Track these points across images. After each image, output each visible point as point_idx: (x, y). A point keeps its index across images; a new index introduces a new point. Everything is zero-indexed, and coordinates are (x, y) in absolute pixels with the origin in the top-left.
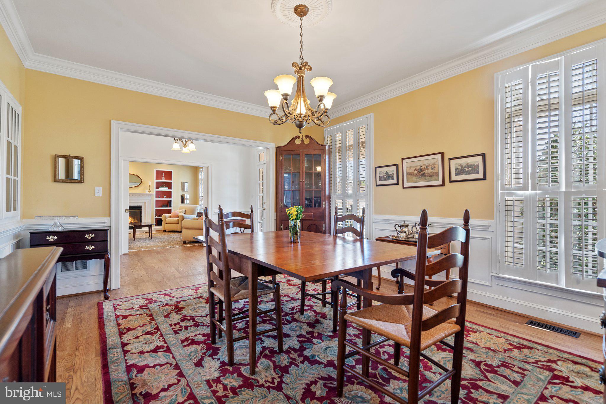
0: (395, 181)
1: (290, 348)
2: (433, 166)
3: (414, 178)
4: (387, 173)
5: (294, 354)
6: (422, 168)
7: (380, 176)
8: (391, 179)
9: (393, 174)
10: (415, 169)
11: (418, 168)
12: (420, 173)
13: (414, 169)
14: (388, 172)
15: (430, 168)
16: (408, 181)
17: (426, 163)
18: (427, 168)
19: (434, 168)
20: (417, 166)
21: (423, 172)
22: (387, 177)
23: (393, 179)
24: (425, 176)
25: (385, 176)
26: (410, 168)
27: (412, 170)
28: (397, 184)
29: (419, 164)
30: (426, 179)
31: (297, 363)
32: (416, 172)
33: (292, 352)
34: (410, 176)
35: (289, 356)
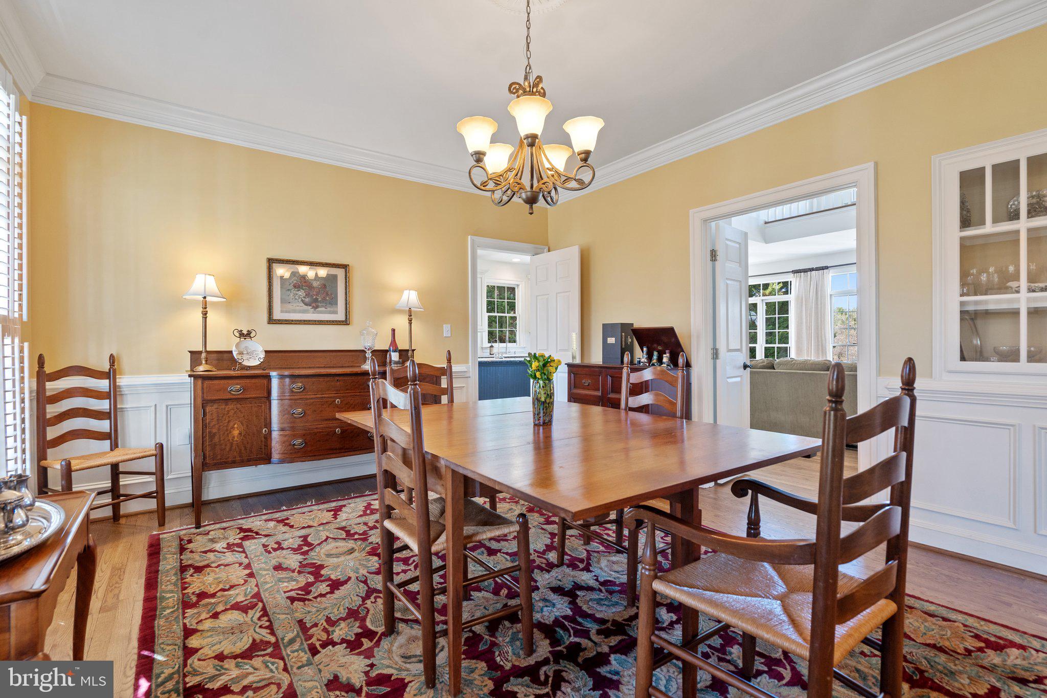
1: (548, 572)
5: (540, 564)
31: (536, 554)
33: (544, 566)
35: (547, 561)
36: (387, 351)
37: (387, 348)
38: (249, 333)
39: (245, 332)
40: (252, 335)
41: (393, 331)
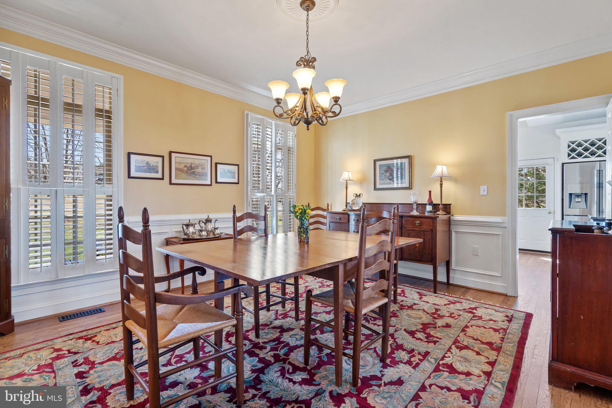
0: (159, 175)
2: (203, 166)
3: (184, 175)
4: (148, 163)
6: (192, 166)
7: (136, 166)
8: (154, 172)
9: (157, 166)
10: (185, 166)
11: (188, 165)
12: (190, 171)
13: (183, 165)
14: (150, 163)
15: (200, 168)
16: (176, 177)
17: (197, 162)
18: (197, 167)
19: (204, 168)
20: (187, 163)
21: (194, 170)
22: (148, 168)
23: (157, 172)
24: (195, 174)
25: (144, 166)
26: (180, 163)
27: (182, 166)
28: (163, 179)
29: (190, 161)
30: (195, 177)
32: (186, 169)
34: (179, 172)
36: (426, 204)
37: (426, 203)
38: (360, 195)
39: (358, 195)
40: (361, 196)
41: (430, 192)
